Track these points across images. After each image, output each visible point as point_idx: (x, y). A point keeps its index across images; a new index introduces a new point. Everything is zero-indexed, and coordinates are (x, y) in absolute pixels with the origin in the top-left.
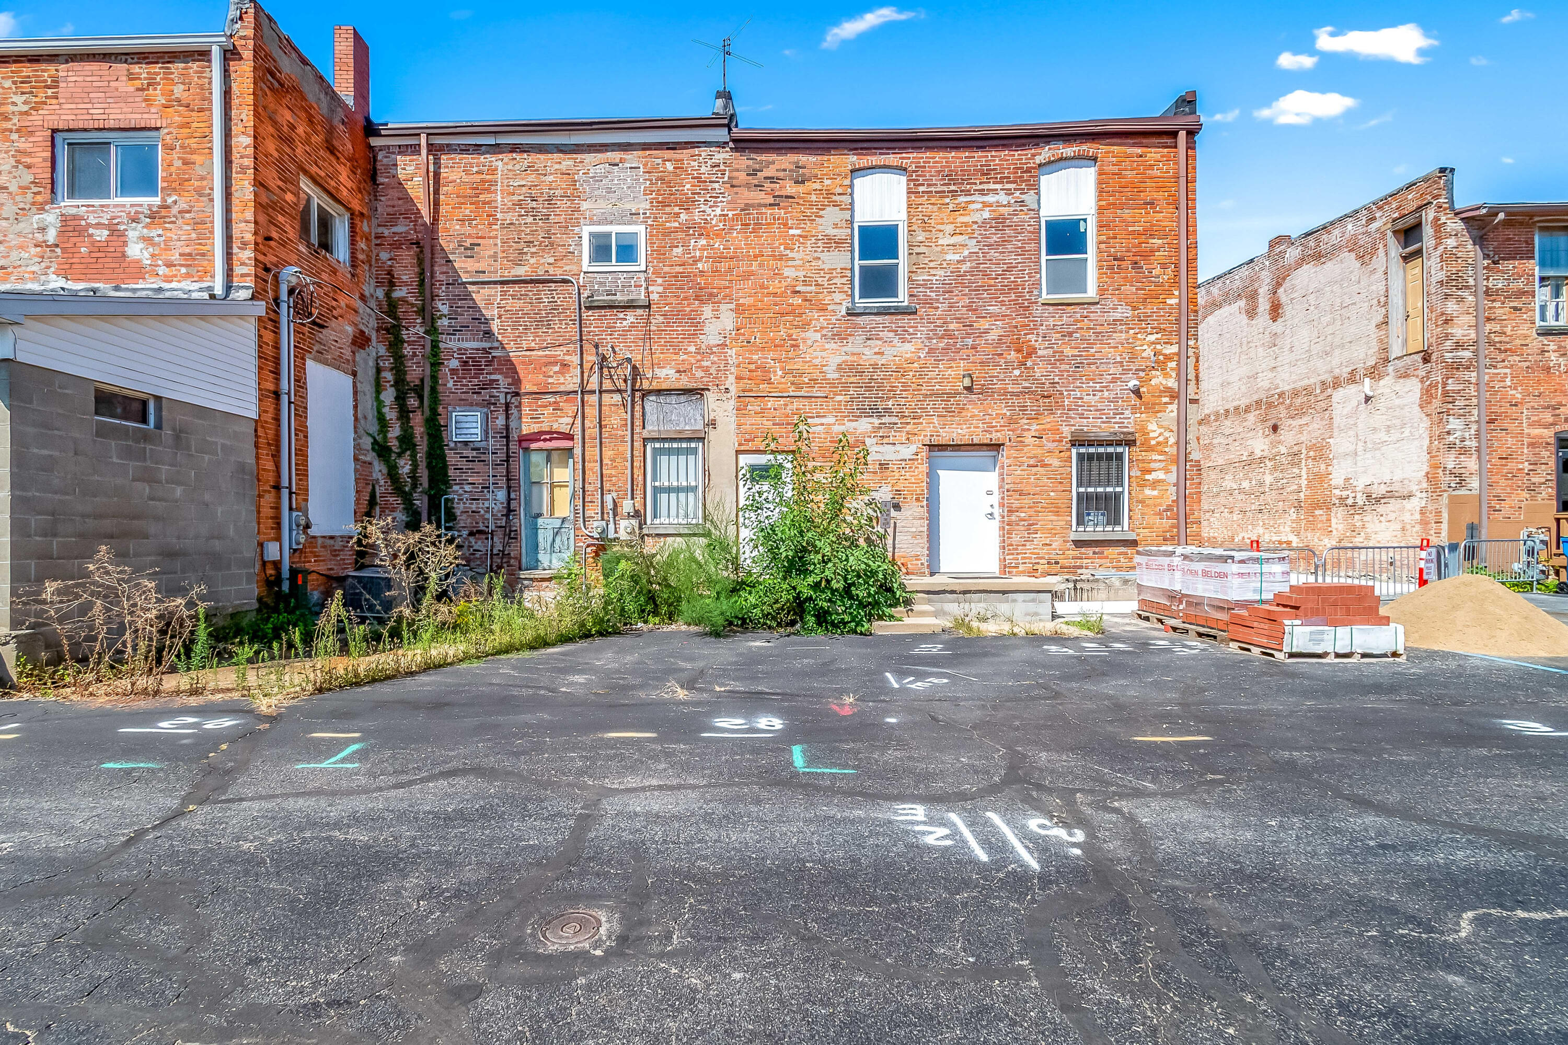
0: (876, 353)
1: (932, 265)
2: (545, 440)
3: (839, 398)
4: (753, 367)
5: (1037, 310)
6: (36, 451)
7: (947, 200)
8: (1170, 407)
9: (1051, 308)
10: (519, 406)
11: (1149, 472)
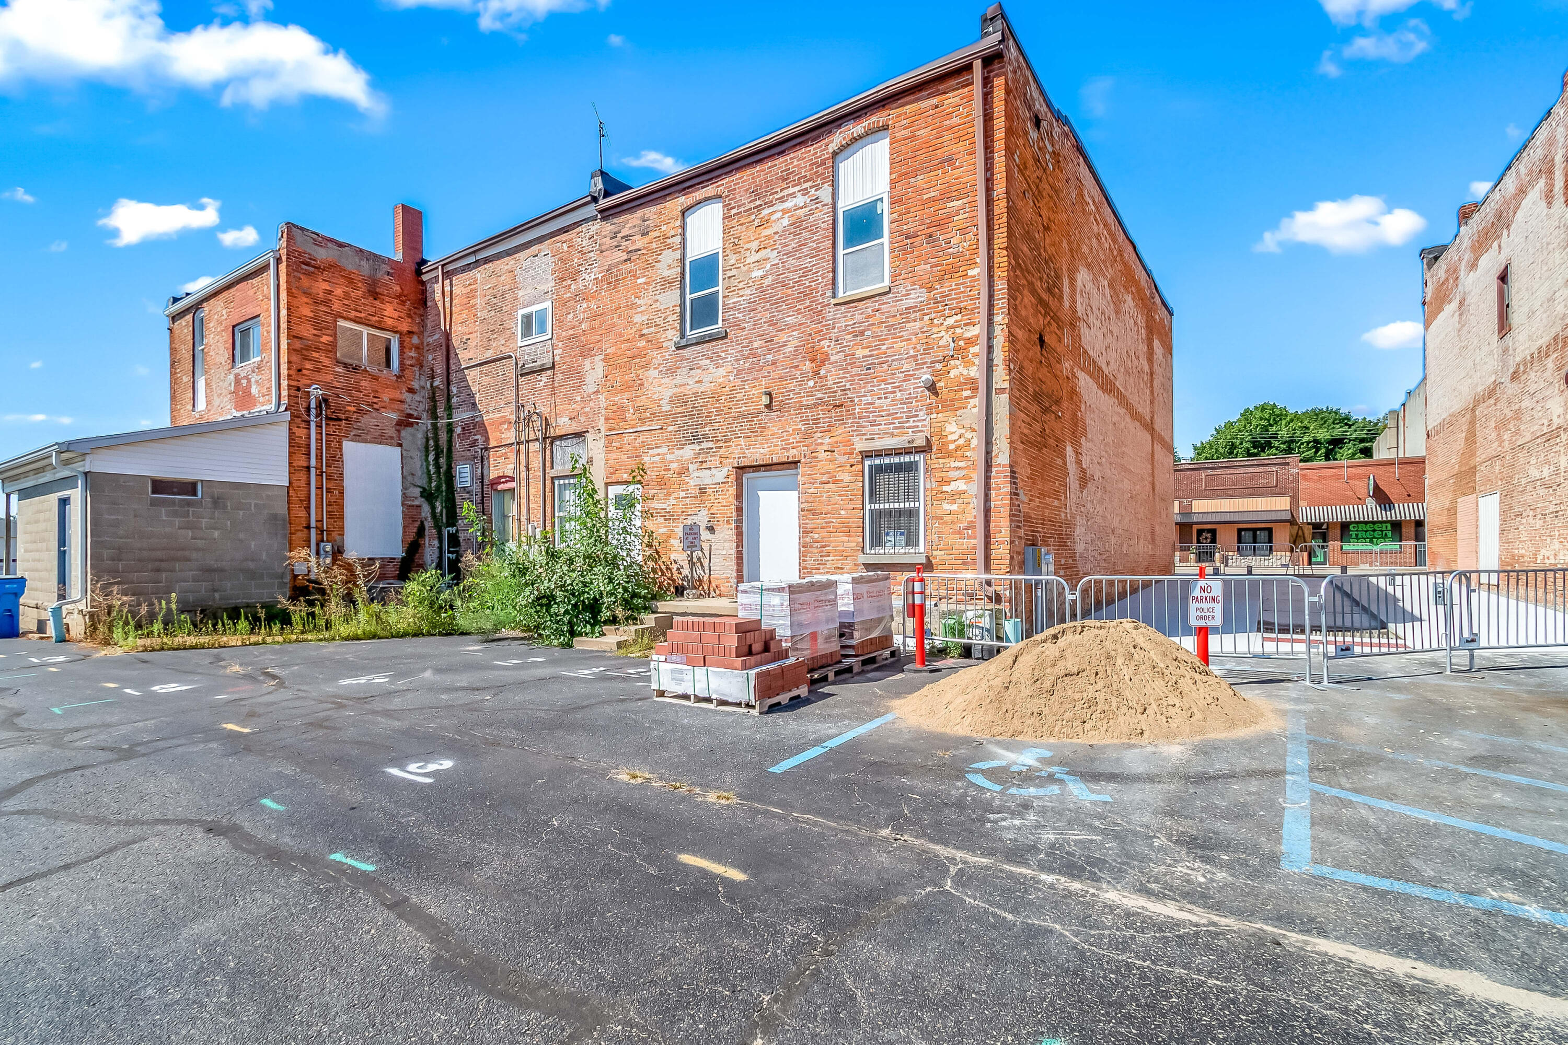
0: (697, 382)
1: (741, 286)
2: (503, 483)
3: (671, 428)
4: (615, 408)
5: (830, 313)
6: (107, 517)
7: (753, 217)
8: (973, 402)
9: (843, 307)
10: (488, 458)
11: (949, 482)
